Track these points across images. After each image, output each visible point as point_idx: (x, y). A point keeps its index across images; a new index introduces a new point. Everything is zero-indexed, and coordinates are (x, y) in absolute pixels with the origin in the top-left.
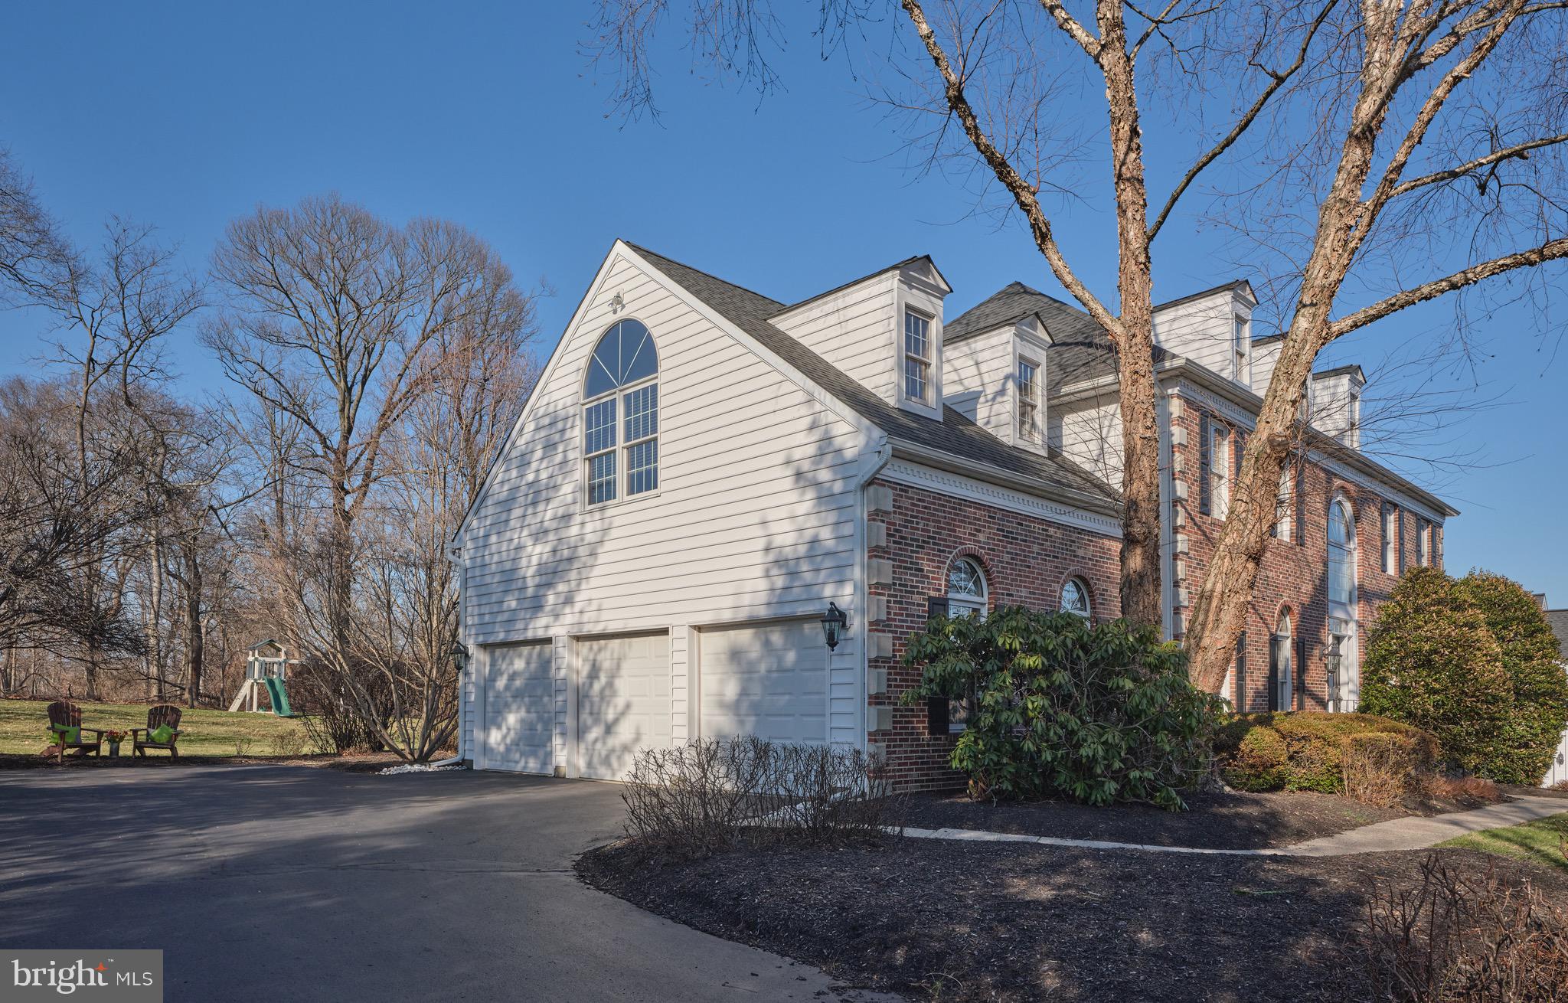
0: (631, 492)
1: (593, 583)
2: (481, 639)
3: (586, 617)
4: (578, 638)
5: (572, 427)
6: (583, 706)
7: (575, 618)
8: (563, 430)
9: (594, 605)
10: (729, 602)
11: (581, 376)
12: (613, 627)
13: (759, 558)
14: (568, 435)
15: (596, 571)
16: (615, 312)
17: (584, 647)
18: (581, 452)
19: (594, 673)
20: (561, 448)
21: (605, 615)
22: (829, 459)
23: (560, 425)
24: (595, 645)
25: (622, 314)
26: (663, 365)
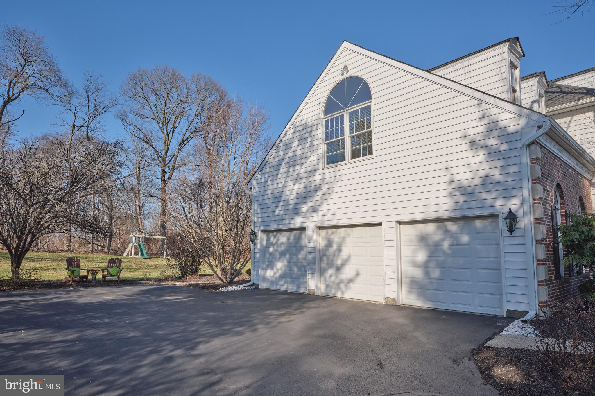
0: (353, 157)
1: (330, 201)
2: (262, 228)
3: (326, 218)
4: (320, 228)
5: (316, 129)
6: (323, 260)
7: (320, 218)
8: (311, 132)
9: (331, 212)
10: (421, 209)
11: (322, 106)
12: (341, 223)
13: (445, 186)
14: (313, 133)
15: (333, 196)
16: (343, 74)
17: (324, 232)
18: (323, 140)
19: (330, 244)
20: (309, 140)
21: (337, 217)
22: (496, 133)
23: (309, 130)
24: (330, 231)
25: (346, 75)
26: (374, 96)
